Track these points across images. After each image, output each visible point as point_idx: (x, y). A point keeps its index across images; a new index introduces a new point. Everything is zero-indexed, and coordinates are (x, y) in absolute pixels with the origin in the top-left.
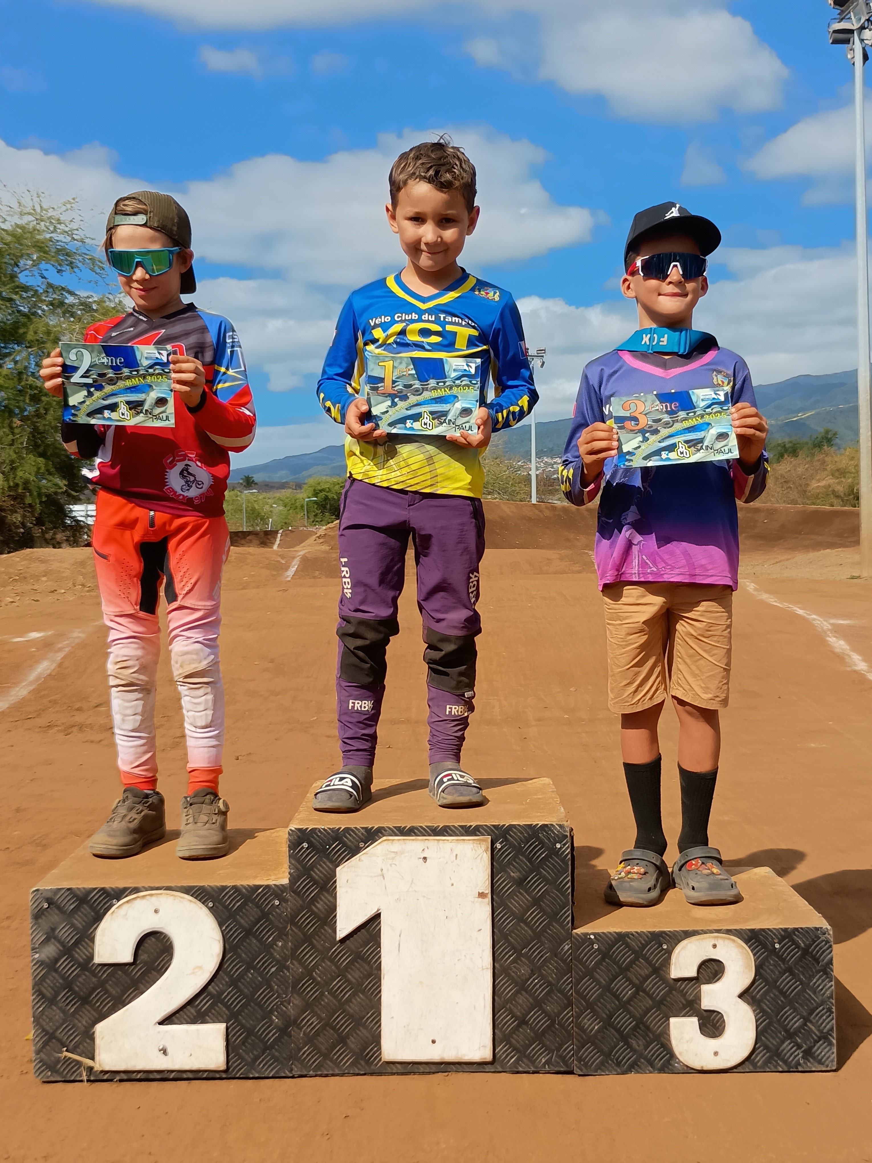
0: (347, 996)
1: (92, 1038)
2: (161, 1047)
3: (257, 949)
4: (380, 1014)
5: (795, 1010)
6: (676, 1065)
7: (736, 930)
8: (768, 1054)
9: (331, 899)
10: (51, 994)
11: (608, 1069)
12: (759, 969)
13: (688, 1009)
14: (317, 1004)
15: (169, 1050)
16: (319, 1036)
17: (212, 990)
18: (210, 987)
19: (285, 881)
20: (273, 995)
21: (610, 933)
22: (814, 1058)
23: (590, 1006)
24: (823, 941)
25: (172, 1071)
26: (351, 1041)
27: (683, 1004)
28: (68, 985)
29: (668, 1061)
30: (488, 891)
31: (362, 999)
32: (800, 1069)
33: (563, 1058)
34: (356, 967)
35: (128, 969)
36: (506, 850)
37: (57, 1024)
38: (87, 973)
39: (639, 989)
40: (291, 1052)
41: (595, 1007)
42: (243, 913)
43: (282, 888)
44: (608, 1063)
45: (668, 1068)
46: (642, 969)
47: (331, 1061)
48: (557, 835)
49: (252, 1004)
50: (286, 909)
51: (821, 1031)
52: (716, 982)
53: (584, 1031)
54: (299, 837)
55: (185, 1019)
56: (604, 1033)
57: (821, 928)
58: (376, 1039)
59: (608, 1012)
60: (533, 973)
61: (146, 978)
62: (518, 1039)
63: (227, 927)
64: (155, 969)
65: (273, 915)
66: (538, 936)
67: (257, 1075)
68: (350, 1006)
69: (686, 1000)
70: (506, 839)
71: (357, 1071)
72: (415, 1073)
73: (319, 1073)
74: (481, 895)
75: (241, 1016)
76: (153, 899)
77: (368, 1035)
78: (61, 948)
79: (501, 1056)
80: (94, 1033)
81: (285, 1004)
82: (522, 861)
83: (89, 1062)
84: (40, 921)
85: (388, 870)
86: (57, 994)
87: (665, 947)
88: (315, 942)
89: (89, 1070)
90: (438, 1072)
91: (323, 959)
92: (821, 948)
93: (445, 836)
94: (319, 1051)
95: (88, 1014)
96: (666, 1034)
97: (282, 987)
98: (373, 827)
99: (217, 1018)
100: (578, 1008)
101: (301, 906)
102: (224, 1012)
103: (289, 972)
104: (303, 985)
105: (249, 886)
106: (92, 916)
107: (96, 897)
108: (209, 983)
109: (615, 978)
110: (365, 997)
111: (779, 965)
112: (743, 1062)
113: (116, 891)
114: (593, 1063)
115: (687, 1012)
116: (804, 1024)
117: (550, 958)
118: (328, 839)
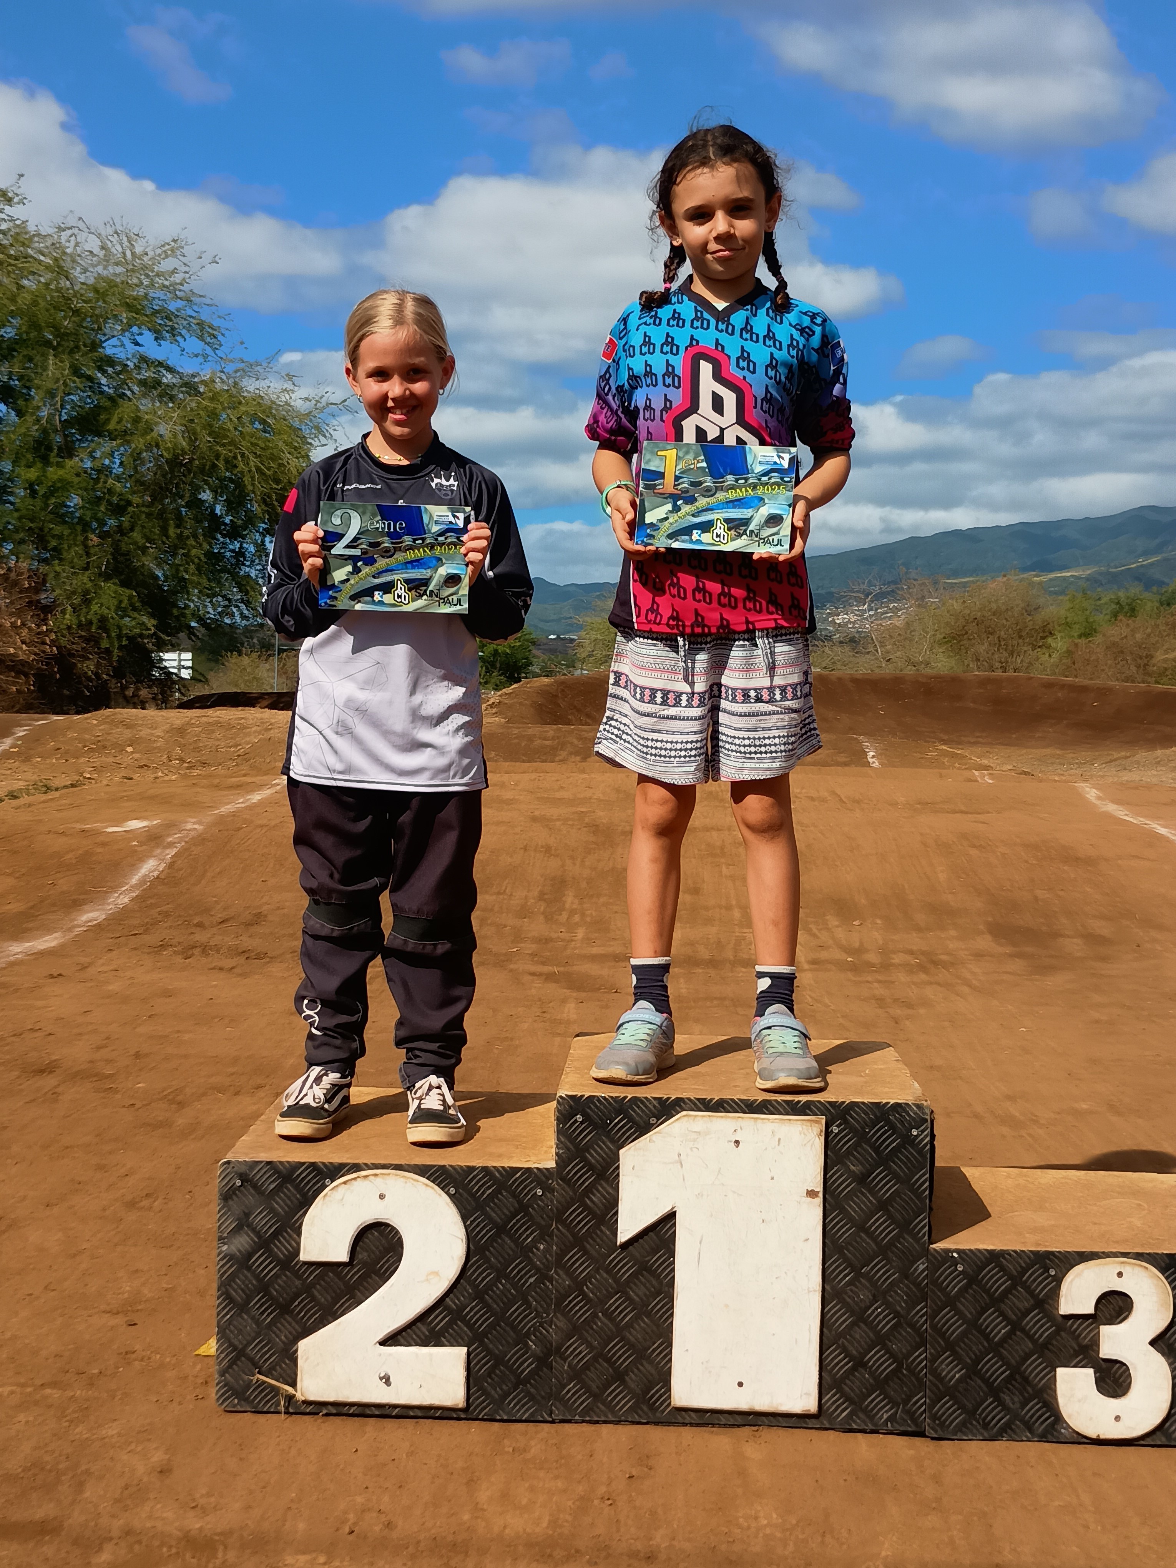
0: (628, 1318)
1: (293, 1359)
2: (382, 1375)
3: (511, 1253)
4: (670, 1345)
6: (1063, 1431)
7: (1149, 1254)
9: (611, 1190)
10: (242, 1298)
11: (972, 1433)
13: (1081, 1357)
14: (587, 1328)
15: (391, 1379)
16: (589, 1370)
17: (450, 1302)
18: (447, 1300)
19: (552, 1164)
20: (530, 1313)
21: (979, 1250)
23: (950, 1346)
25: (395, 1406)
26: (631, 1379)
27: (1075, 1350)
28: (264, 1288)
29: (1053, 1425)
30: (819, 1188)
31: (647, 1325)
33: (911, 1415)
34: (641, 1282)
35: (342, 1272)
36: (845, 1136)
37: (249, 1338)
38: (288, 1273)
39: (1016, 1326)
41: (957, 1348)
42: (495, 1204)
43: (546, 1173)
44: (971, 1424)
45: (1052, 1435)
46: (1020, 1301)
47: (604, 1403)
48: (914, 1119)
49: (503, 1324)
50: (552, 1201)
52: (1120, 1322)
53: (941, 1379)
54: (571, 1107)
55: (413, 1339)
56: (967, 1383)
58: (665, 1378)
59: (973, 1356)
60: (875, 1299)
61: (365, 1284)
62: (852, 1386)
63: (472, 1222)
64: (377, 1273)
65: (534, 1209)
66: (884, 1251)
67: (505, 1418)
68: (630, 1333)
69: (1079, 1345)
70: (846, 1122)
71: (637, 1418)
72: (713, 1425)
73: (588, 1418)
74: (811, 1194)
75: (488, 1338)
76: (378, 1180)
77: (653, 1372)
78: (256, 1240)
79: (828, 1408)
80: (297, 1351)
81: (546, 1325)
82: (866, 1151)
83: (290, 1390)
84: (230, 1202)
85: (687, 1155)
86: (249, 1299)
87: (1052, 1272)
88: (588, 1246)
89: (287, 1399)
90: (745, 1425)
91: (598, 1268)
93: (765, 1114)
94: (588, 1390)
95: (288, 1327)
96: (1051, 1389)
97: (542, 1302)
98: (669, 1098)
99: (454, 1339)
100: (935, 1349)
101: (571, 1198)
102: (465, 1332)
103: (552, 1285)
104: (570, 1302)
105: (503, 1168)
106: (297, 1199)
107: (303, 1175)
108: (446, 1294)
109: (984, 1310)
110: (652, 1321)
112: (1153, 1432)
113: (332, 1168)
114: (952, 1423)
115: (1080, 1362)
117: (899, 1281)
118: (610, 1111)
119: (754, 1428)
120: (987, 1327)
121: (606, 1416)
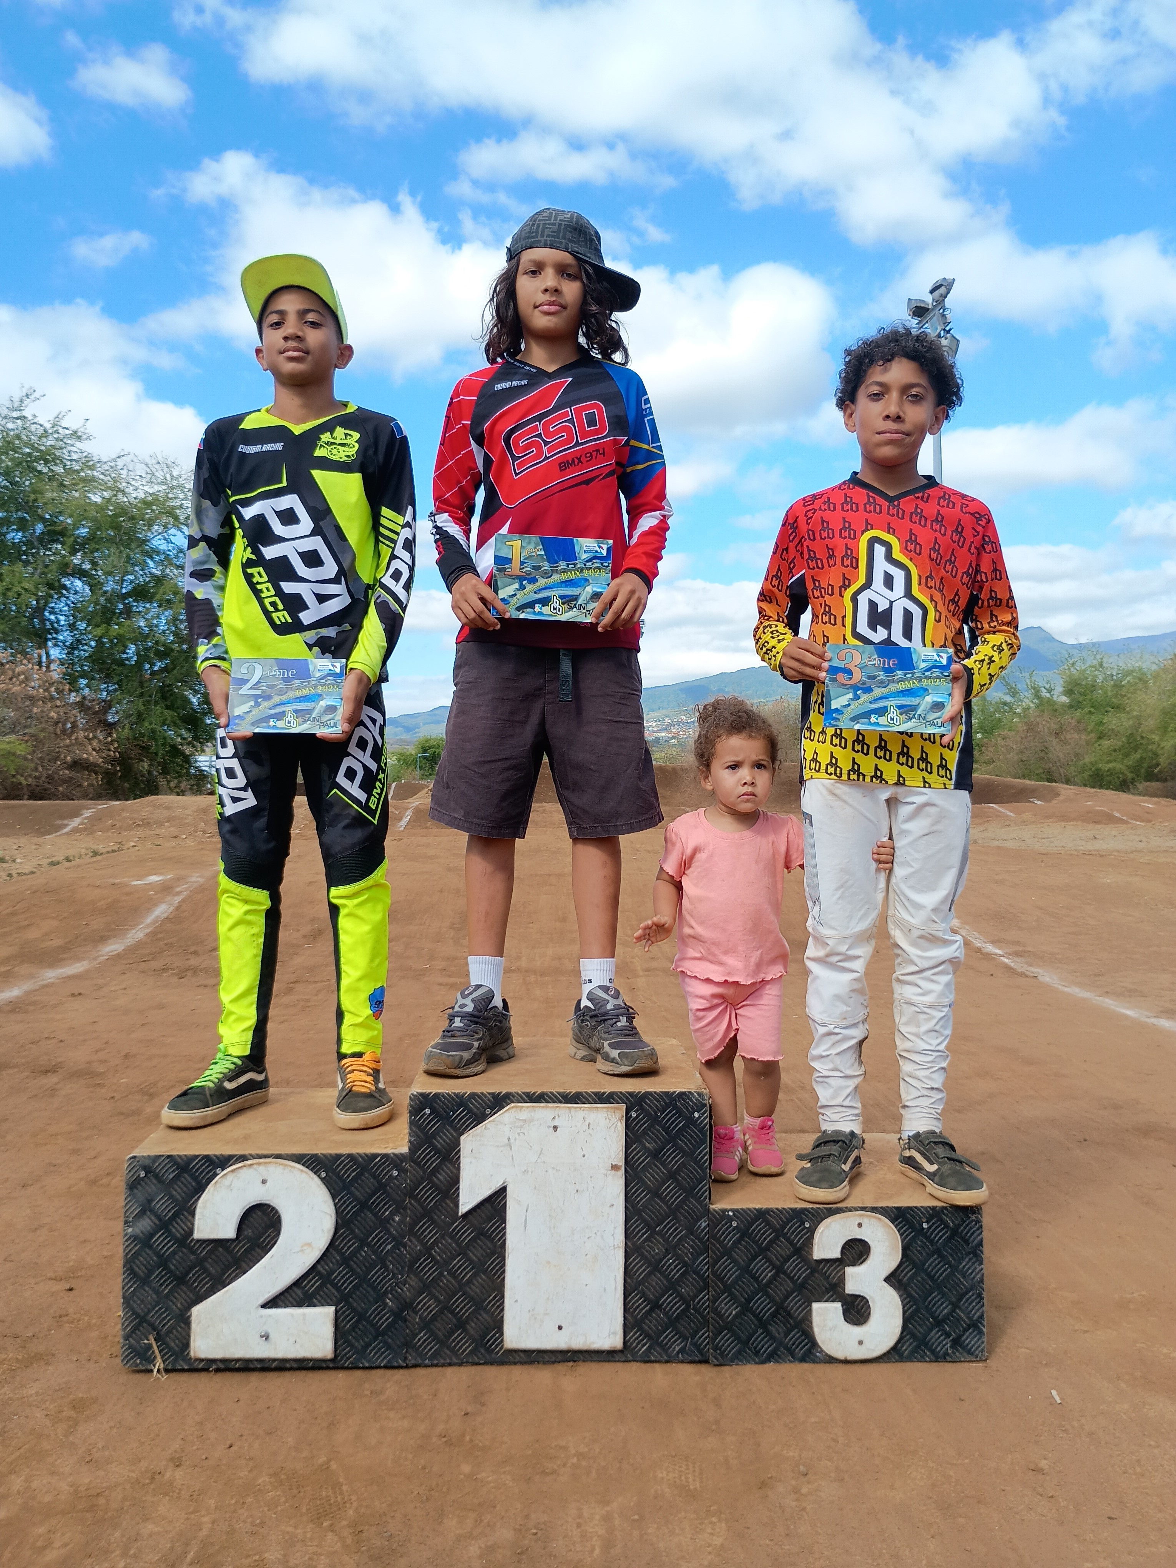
0: (468, 1276)
1: (187, 1323)
2: (263, 1333)
3: (372, 1225)
4: (503, 1297)
5: (944, 1295)
6: (818, 1354)
7: (881, 1208)
8: (915, 1343)
9: (454, 1171)
10: (144, 1273)
11: (745, 1358)
12: (905, 1249)
13: (830, 1294)
14: (435, 1285)
15: (271, 1336)
16: (437, 1320)
17: (321, 1269)
18: (319, 1267)
19: (405, 1150)
20: (388, 1275)
21: (749, 1209)
22: (963, 1348)
23: (727, 1289)
24: (973, 1221)
25: (274, 1360)
26: (471, 1327)
27: (826, 1288)
28: (163, 1262)
29: (810, 1350)
30: (622, 1163)
31: (484, 1280)
32: (948, 1358)
33: (697, 1346)
34: (479, 1244)
35: (230, 1247)
36: (642, 1119)
37: (150, 1306)
38: (184, 1250)
39: (779, 1270)
40: (405, 1339)
41: (733, 1290)
42: (358, 1184)
43: (401, 1158)
44: (746, 1352)
45: (809, 1358)
46: (782, 1249)
47: (449, 1348)
48: (695, 1104)
49: (365, 1285)
50: (406, 1181)
51: (970, 1319)
52: (861, 1263)
53: (721, 1317)
54: (421, 1102)
55: (290, 1301)
56: (742, 1319)
58: (498, 1325)
59: (746, 1296)
60: (667, 1252)
61: (250, 1256)
62: (650, 1325)
63: (340, 1200)
64: (259, 1246)
65: (390, 1187)
66: (673, 1212)
67: (367, 1365)
68: (470, 1288)
69: (830, 1284)
70: (642, 1108)
71: (477, 1360)
72: (539, 1362)
73: (435, 1362)
74: (615, 1167)
75: (352, 1298)
76: (261, 1168)
77: (489, 1320)
78: (157, 1222)
79: (631, 1344)
80: (190, 1317)
81: (400, 1285)
82: (658, 1131)
83: (184, 1349)
84: (135, 1191)
85: (515, 1139)
86: (150, 1272)
87: (807, 1225)
88: (436, 1217)
90: (564, 1362)
91: (444, 1235)
92: (971, 1228)
93: (577, 1103)
94: (436, 1338)
95: (184, 1296)
96: (807, 1321)
97: (398, 1265)
98: (500, 1093)
99: (325, 1300)
100: (715, 1291)
101: (422, 1177)
102: (334, 1294)
103: (406, 1250)
104: (421, 1264)
105: (365, 1154)
106: (193, 1187)
107: (198, 1166)
108: (318, 1262)
109: (754, 1258)
110: (487, 1277)
111: (927, 1246)
112: (889, 1352)
113: (222, 1158)
114: (730, 1352)
115: (830, 1297)
116: (954, 1311)
117: (686, 1236)
118: (452, 1105)
119: (571, 1363)
120: (757, 1272)
121: (451, 1359)
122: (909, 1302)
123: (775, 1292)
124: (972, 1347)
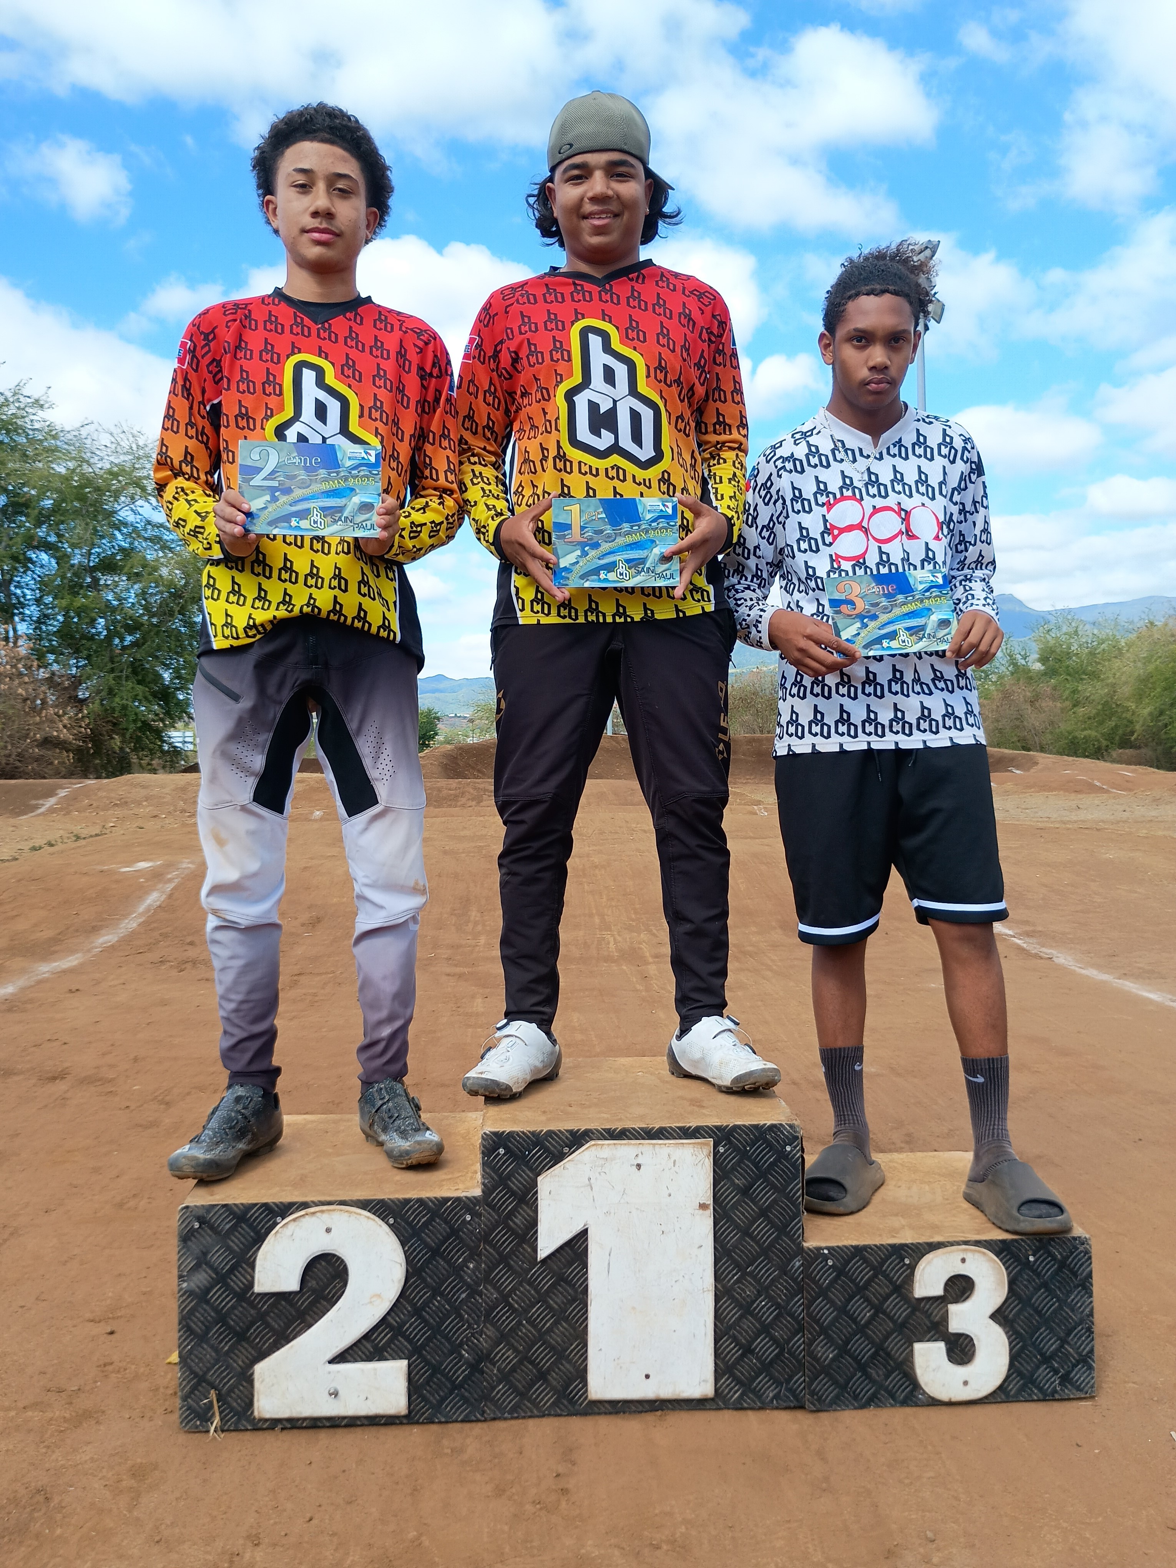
0: (548, 1325)
1: (250, 1381)
2: (331, 1391)
3: (445, 1272)
4: (585, 1345)
5: (1052, 1330)
6: (921, 1396)
7: (985, 1241)
8: (1022, 1382)
9: (531, 1212)
10: (202, 1330)
11: (844, 1403)
12: (1012, 1283)
13: (933, 1333)
14: (513, 1335)
15: (340, 1393)
16: (516, 1372)
17: (392, 1321)
18: (390, 1319)
19: (477, 1192)
20: (463, 1326)
21: (845, 1247)
22: (1073, 1385)
23: (824, 1331)
24: (1081, 1252)
25: (344, 1418)
26: (552, 1377)
27: (928, 1327)
28: (222, 1319)
29: (912, 1392)
30: (710, 1202)
31: (565, 1329)
32: (1057, 1396)
33: (792, 1392)
34: (559, 1291)
35: (293, 1300)
36: (730, 1154)
37: (209, 1365)
38: (244, 1305)
39: (878, 1310)
40: (483, 1392)
41: (830, 1332)
42: (429, 1230)
43: (474, 1201)
44: (844, 1397)
45: (911, 1400)
46: (881, 1287)
47: (529, 1400)
48: (787, 1137)
49: (438, 1337)
50: (479, 1225)
51: (1080, 1354)
52: (965, 1300)
53: (817, 1360)
54: (494, 1142)
55: (361, 1356)
56: (840, 1362)
57: (1080, 1237)
58: (582, 1375)
59: (844, 1338)
60: (759, 1294)
62: (742, 1371)
63: (410, 1247)
64: (325, 1298)
65: (463, 1232)
66: (765, 1252)
67: (443, 1420)
68: (551, 1337)
69: (931, 1322)
70: (730, 1142)
71: (560, 1411)
72: (626, 1413)
73: (516, 1415)
74: (703, 1206)
75: (426, 1351)
76: (325, 1216)
77: (572, 1370)
78: (214, 1276)
79: (723, 1391)
80: (253, 1374)
81: (476, 1335)
82: (748, 1166)
83: (248, 1409)
84: (189, 1243)
85: (596, 1179)
86: (208, 1329)
87: (907, 1261)
88: (512, 1262)
90: (652, 1411)
91: (522, 1282)
92: (1079, 1260)
93: (662, 1139)
94: (516, 1390)
95: (245, 1352)
96: (909, 1361)
97: (473, 1315)
98: (579, 1130)
99: (396, 1353)
100: (810, 1333)
101: (496, 1221)
102: (406, 1347)
103: (482, 1299)
104: (498, 1313)
105: (435, 1198)
106: (251, 1237)
107: (257, 1214)
108: (388, 1313)
109: (851, 1298)
110: (569, 1325)
111: (1034, 1280)
112: (994, 1392)
113: (282, 1207)
114: (827, 1397)
115: (932, 1337)
116: (1062, 1346)
117: (779, 1277)
118: (528, 1143)
119: (659, 1413)
120: (854, 1312)
121: (532, 1411)
122: (1015, 1339)
123: (874, 1333)
124: (1081, 1383)
